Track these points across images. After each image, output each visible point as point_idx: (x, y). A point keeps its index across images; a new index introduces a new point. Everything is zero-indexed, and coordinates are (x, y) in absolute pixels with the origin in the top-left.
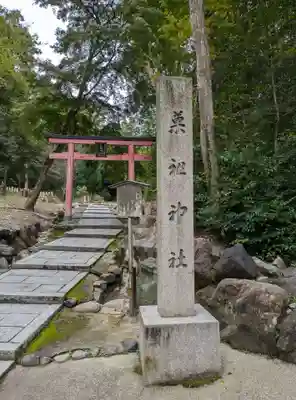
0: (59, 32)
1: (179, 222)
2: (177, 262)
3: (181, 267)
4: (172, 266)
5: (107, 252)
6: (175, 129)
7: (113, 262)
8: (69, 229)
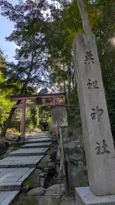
0: (17, 50)
1: (99, 120)
2: (102, 150)
3: (105, 153)
4: (98, 153)
5: (46, 155)
6: (88, 62)
7: (50, 160)
8: (24, 144)
